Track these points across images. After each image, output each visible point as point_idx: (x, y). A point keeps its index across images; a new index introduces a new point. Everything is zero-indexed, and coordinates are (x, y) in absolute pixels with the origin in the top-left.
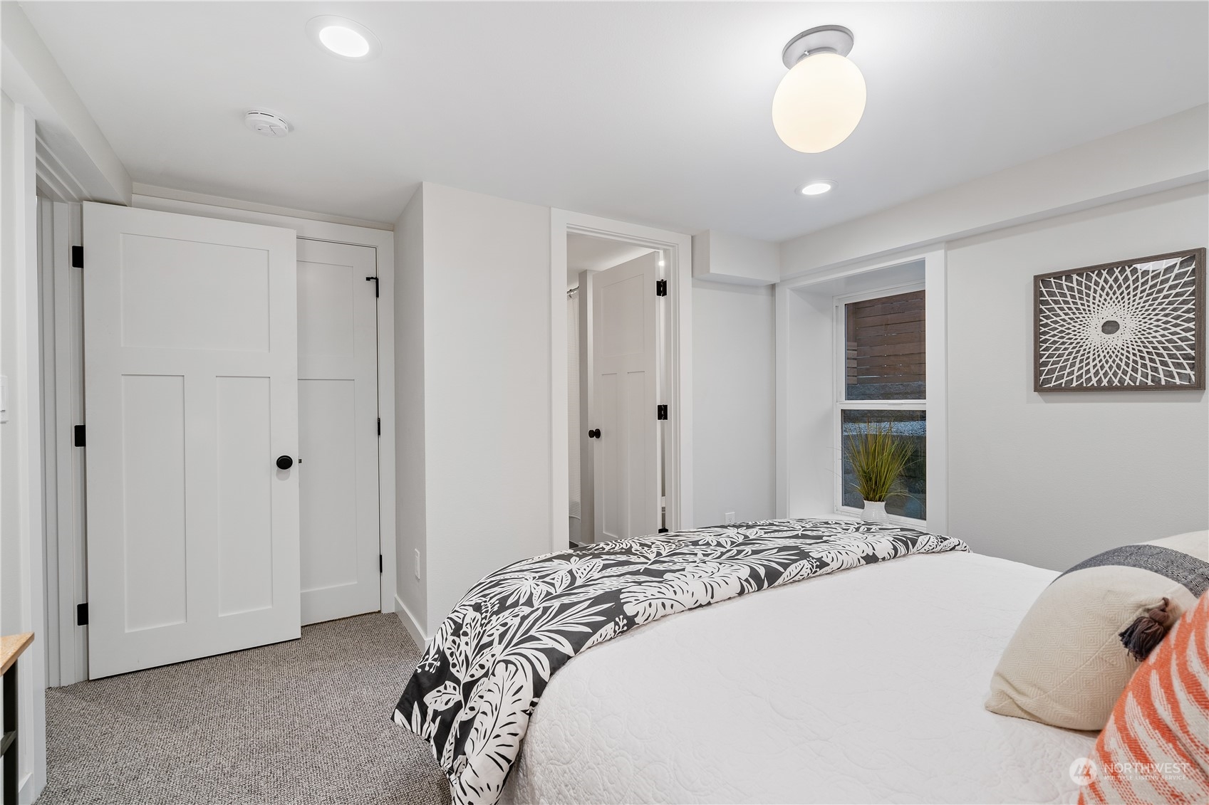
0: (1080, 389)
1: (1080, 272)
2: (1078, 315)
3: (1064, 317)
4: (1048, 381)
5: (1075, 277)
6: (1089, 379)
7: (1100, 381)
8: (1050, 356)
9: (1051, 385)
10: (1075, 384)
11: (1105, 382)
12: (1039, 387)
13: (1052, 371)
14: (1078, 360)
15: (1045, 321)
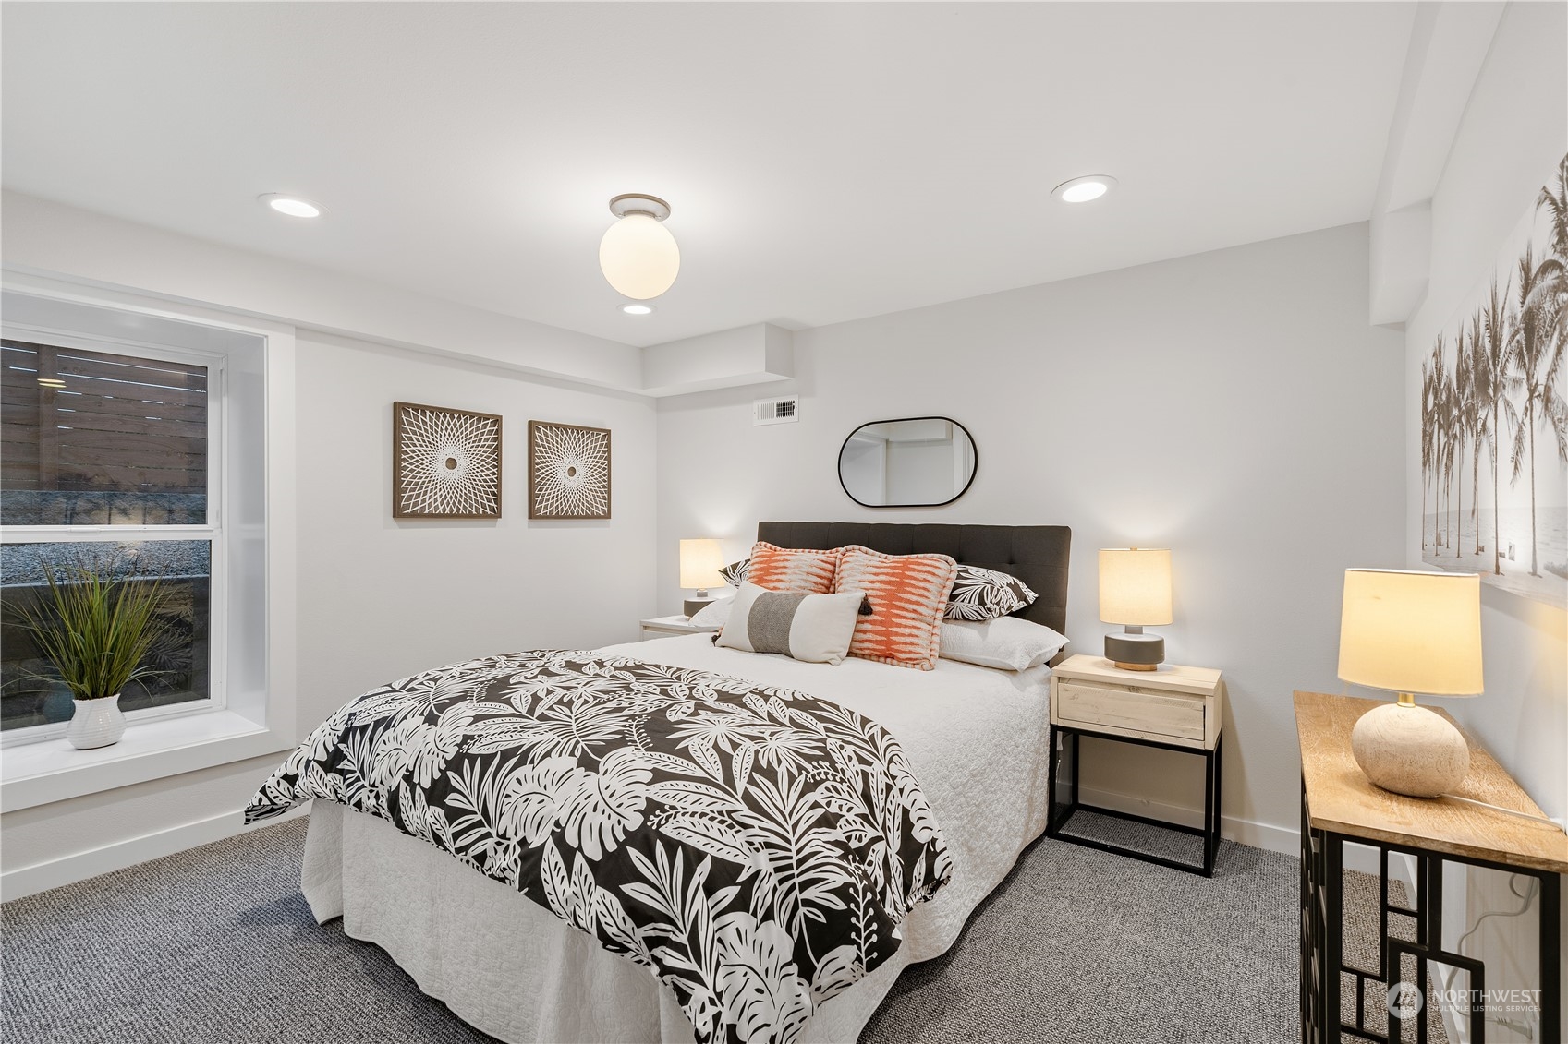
0: (431, 516)
1: (432, 410)
2: (429, 448)
3: (419, 447)
4: (407, 507)
5: (428, 413)
6: (437, 508)
7: (444, 510)
8: (409, 483)
9: (409, 511)
10: (427, 511)
11: (447, 512)
12: (398, 513)
13: (409, 498)
14: (429, 489)
15: (405, 449)
